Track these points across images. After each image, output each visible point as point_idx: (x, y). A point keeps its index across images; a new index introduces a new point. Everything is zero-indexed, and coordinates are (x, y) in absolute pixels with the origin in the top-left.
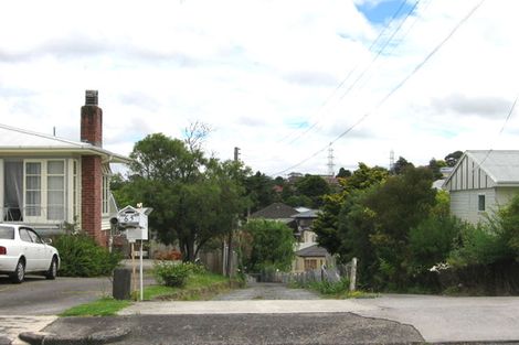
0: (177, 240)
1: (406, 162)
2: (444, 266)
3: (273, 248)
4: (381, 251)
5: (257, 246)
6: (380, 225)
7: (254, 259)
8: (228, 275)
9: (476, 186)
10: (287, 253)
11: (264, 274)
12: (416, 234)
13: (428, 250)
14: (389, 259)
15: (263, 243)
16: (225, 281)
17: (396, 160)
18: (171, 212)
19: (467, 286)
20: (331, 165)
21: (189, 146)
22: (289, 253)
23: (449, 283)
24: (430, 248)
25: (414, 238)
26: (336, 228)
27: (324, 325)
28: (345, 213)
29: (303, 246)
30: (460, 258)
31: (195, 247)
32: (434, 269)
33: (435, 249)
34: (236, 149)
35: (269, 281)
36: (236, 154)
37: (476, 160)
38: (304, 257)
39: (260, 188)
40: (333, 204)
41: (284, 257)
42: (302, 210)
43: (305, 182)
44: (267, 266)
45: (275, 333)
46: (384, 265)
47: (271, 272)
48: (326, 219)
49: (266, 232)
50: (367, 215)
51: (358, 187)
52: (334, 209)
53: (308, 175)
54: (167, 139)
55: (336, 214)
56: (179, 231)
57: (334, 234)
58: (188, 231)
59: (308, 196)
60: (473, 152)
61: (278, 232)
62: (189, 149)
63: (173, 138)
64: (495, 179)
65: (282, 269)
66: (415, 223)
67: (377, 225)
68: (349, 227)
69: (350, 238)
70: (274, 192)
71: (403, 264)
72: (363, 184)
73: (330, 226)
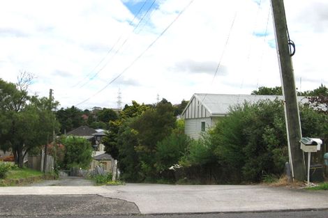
0: (11, 149)
1: (166, 102)
2: (179, 166)
3: (78, 155)
4: (142, 156)
5: (68, 153)
6: (141, 140)
7: (66, 162)
8: (44, 172)
9: (200, 116)
10: (87, 158)
11: (72, 170)
12: (161, 146)
13: (169, 157)
14: (147, 162)
15: (73, 151)
16: (41, 175)
17: (160, 100)
18: (6, 130)
19: (190, 178)
20: (119, 103)
21: (19, 87)
22: (89, 158)
23: (180, 177)
24: (170, 155)
25: (160, 148)
26: (116, 142)
27: (77, 203)
28: (121, 132)
29: (98, 153)
30: (187, 161)
31: (24, 153)
32: (172, 168)
33: (173, 155)
34: (51, 90)
35: (75, 175)
36: (51, 93)
37: (200, 100)
38: (99, 160)
39: (73, 116)
40: (115, 127)
41: (85, 160)
42: (99, 131)
43: (103, 113)
44: (75, 166)
45: (44, 208)
46: (144, 165)
47: (76, 169)
48: (111, 136)
49: (74, 144)
50: (132, 133)
51: (131, 116)
52: (115, 130)
53: (104, 109)
54: (5, 82)
55: (117, 133)
56: (13, 142)
57: (115, 145)
58: (18, 142)
59: (104, 122)
60: (198, 94)
61: (82, 144)
62: (19, 90)
63: (8, 82)
64: (211, 111)
65: (84, 168)
66: (161, 139)
67: (139, 140)
68: (123, 141)
69: (124, 148)
70: (82, 119)
71: (155, 165)
72: (134, 114)
73: (113, 141)
